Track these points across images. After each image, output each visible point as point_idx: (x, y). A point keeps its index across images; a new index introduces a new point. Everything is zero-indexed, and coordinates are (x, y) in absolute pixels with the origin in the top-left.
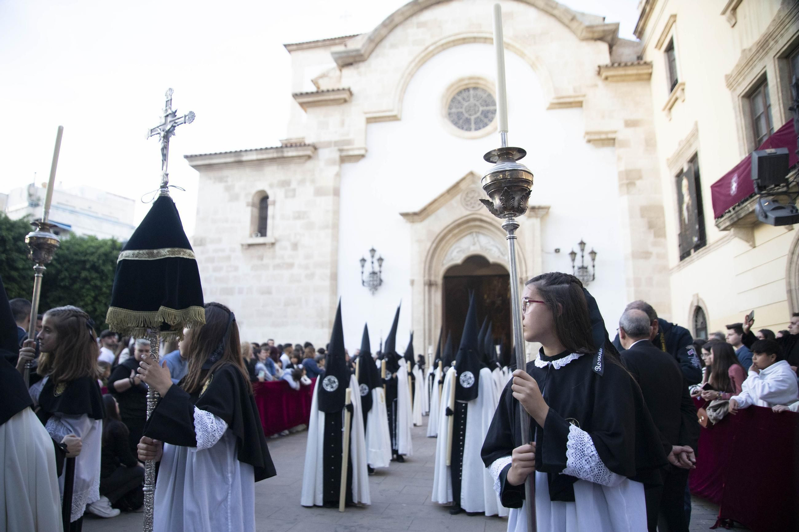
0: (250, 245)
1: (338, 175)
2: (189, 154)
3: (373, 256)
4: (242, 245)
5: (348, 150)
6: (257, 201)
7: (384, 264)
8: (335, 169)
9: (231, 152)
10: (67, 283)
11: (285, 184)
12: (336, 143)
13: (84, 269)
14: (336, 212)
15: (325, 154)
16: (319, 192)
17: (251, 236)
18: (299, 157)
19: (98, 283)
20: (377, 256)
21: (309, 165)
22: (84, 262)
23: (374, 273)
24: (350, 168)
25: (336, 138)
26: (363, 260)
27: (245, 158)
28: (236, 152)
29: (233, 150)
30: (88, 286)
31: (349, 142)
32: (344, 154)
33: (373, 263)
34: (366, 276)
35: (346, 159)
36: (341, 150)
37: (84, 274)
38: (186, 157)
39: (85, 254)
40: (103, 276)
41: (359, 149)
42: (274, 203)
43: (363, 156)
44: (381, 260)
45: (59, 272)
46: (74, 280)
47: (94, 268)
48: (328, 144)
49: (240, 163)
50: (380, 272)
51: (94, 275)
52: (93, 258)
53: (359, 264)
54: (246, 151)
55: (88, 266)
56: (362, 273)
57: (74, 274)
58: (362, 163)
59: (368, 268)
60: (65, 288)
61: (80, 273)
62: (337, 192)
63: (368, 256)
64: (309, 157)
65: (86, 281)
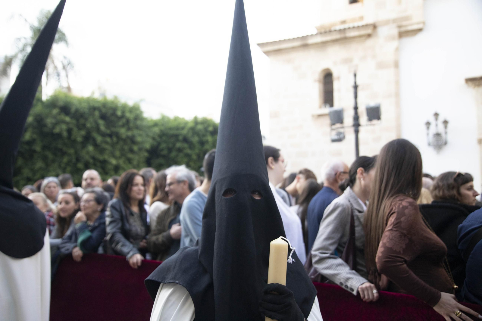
0: (320, 116)
1: (397, 49)
2: (260, 42)
3: (436, 119)
4: (313, 116)
5: (406, 26)
6: (322, 77)
7: (449, 126)
8: (395, 44)
9: (298, 38)
10: (165, 152)
11: (347, 61)
12: (394, 21)
13: (178, 140)
14: (397, 83)
15: (383, 31)
16: (381, 66)
17: (320, 107)
18: (360, 36)
19: (189, 151)
20: (441, 119)
21: (370, 42)
22: (177, 136)
23: (438, 135)
24: (409, 42)
25: (393, 16)
26: (428, 124)
27: (311, 41)
28: (303, 37)
29: (300, 36)
30: (181, 154)
31: (407, 18)
32: (403, 29)
33: (437, 125)
34: (431, 138)
35: (403, 34)
36: (400, 27)
37: (178, 145)
38: (258, 45)
39: (177, 128)
40: (191, 146)
41: (418, 23)
42: (338, 78)
43: (420, 30)
44: (446, 122)
45: (159, 144)
46: (170, 150)
47: (185, 140)
48: (387, 23)
49: (305, 46)
50: (446, 133)
51: (186, 145)
52: (184, 132)
53: (424, 127)
54: (312, 35)
55: (181, 138)
56: (428, 134)
57: (171, 145)
58: (420, 37)
59: (433, 130)
60: (164, 156)
61: (174, 145)
62: (396, 65)
63: (432, 119)
64: (369, 36)
65: (180, 150)
